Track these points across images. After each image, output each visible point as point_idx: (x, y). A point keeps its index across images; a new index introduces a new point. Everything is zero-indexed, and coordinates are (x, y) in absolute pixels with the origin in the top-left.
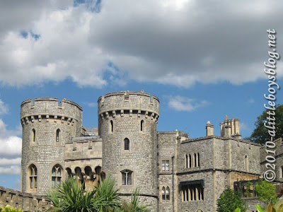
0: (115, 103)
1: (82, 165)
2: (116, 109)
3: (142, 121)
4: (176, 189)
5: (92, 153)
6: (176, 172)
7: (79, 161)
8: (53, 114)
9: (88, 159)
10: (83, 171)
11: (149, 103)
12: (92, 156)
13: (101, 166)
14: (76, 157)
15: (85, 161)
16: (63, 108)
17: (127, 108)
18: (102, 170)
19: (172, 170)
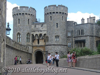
0: (52, 9)
1: (38, 33)
2: (53, 12)
3: (63, 17)
4: (74, 43)
5: (42, 29)
6: (73, 37)
7: (37, 32)
8: (27, 13)
9: (41, 31)
10: (39, 36)
11: (65, 10)
12: (42, 30)
13: (46, 34)
14: (36, 30)
15: (40, 32)
16: (31, 11)
17: (57, 11)
18: (46, 35)
19: (72, 36)
